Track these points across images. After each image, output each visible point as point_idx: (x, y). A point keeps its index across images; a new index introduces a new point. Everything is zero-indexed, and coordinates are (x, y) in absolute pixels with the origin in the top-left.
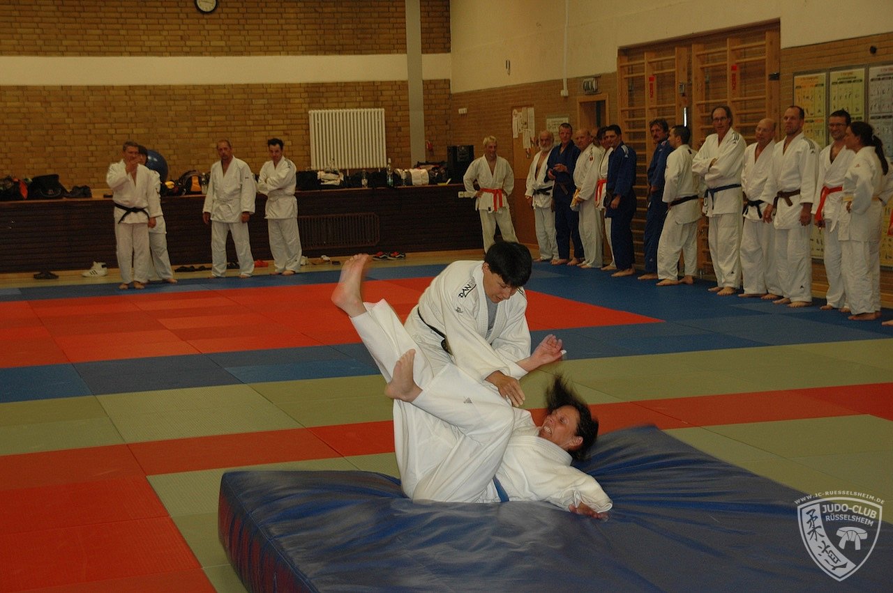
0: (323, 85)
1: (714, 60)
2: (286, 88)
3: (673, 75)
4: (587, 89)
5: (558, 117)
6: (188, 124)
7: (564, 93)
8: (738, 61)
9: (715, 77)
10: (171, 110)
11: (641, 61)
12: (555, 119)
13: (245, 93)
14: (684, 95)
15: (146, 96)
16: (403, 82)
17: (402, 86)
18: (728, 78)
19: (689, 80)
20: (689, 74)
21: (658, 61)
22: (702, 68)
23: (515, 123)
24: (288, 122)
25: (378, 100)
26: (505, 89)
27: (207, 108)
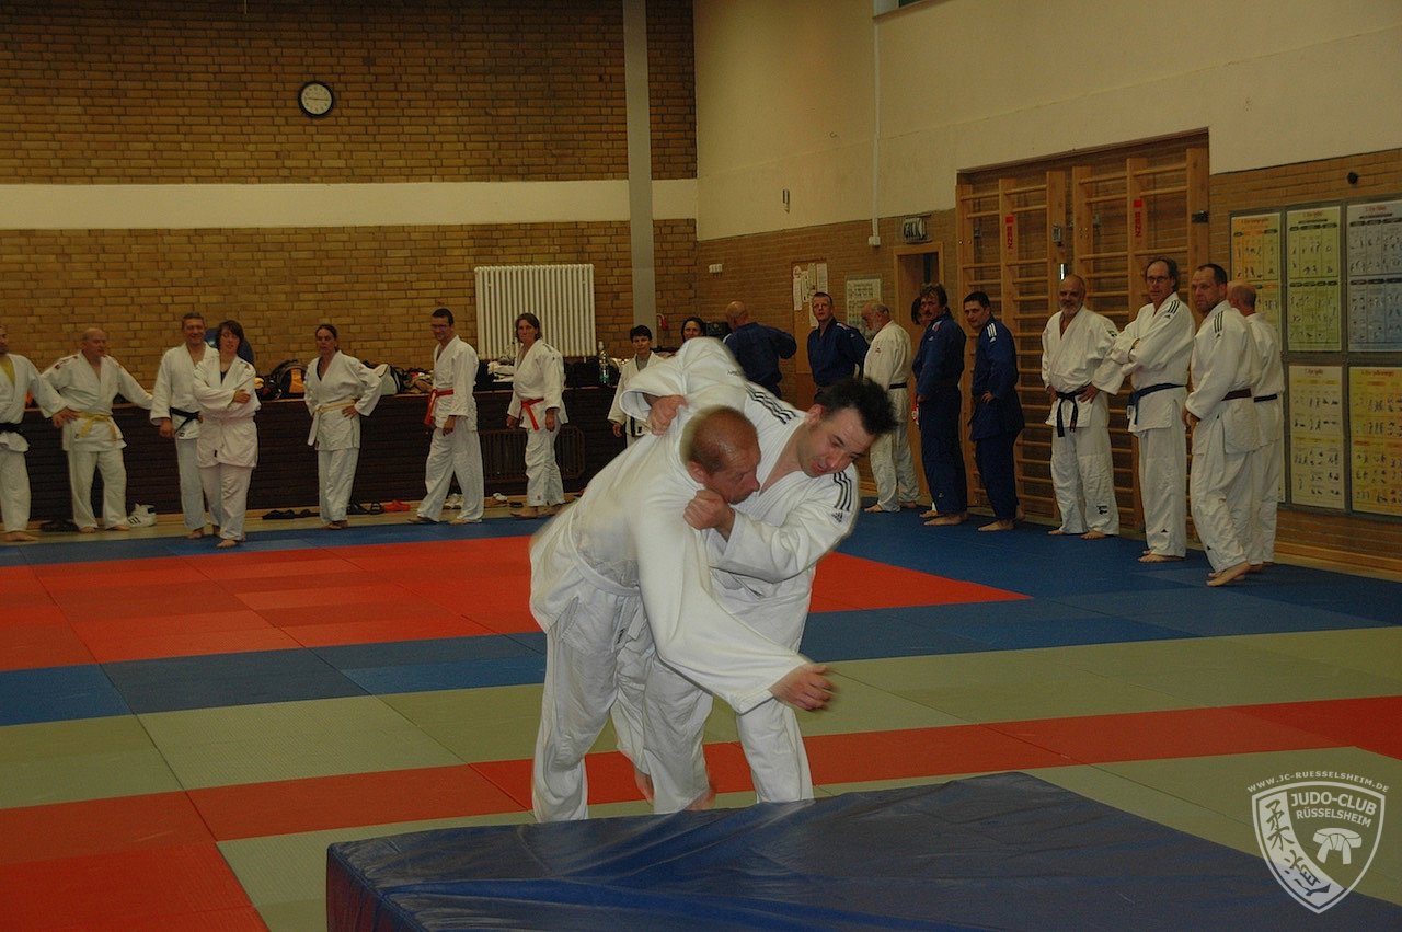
0: (498, 227)
1: (1107, 192)
2: (442, 231)
3: (1043, 213)
4: (909, 235)
5: (865, 278)
6: (287, 288)
7: (874, 240)
8: (1142, 193)
9: (1108, 218)
10: (260, 267)
11: (993, 193)
12: (860, 282)
13: (374, 240)
14: (1060, 244)
15: (221, 244)
16: (622, 222)
17: (622, 229)
18: (1130, 220)
19: (1068, 222)
20: (1069, 212)
21: (1020, 193)
22: (1089, 204)
23: (796, 286)
24: (442, 284)
25: (583, 252)
26: (782, 234)
27: (316, 263)
